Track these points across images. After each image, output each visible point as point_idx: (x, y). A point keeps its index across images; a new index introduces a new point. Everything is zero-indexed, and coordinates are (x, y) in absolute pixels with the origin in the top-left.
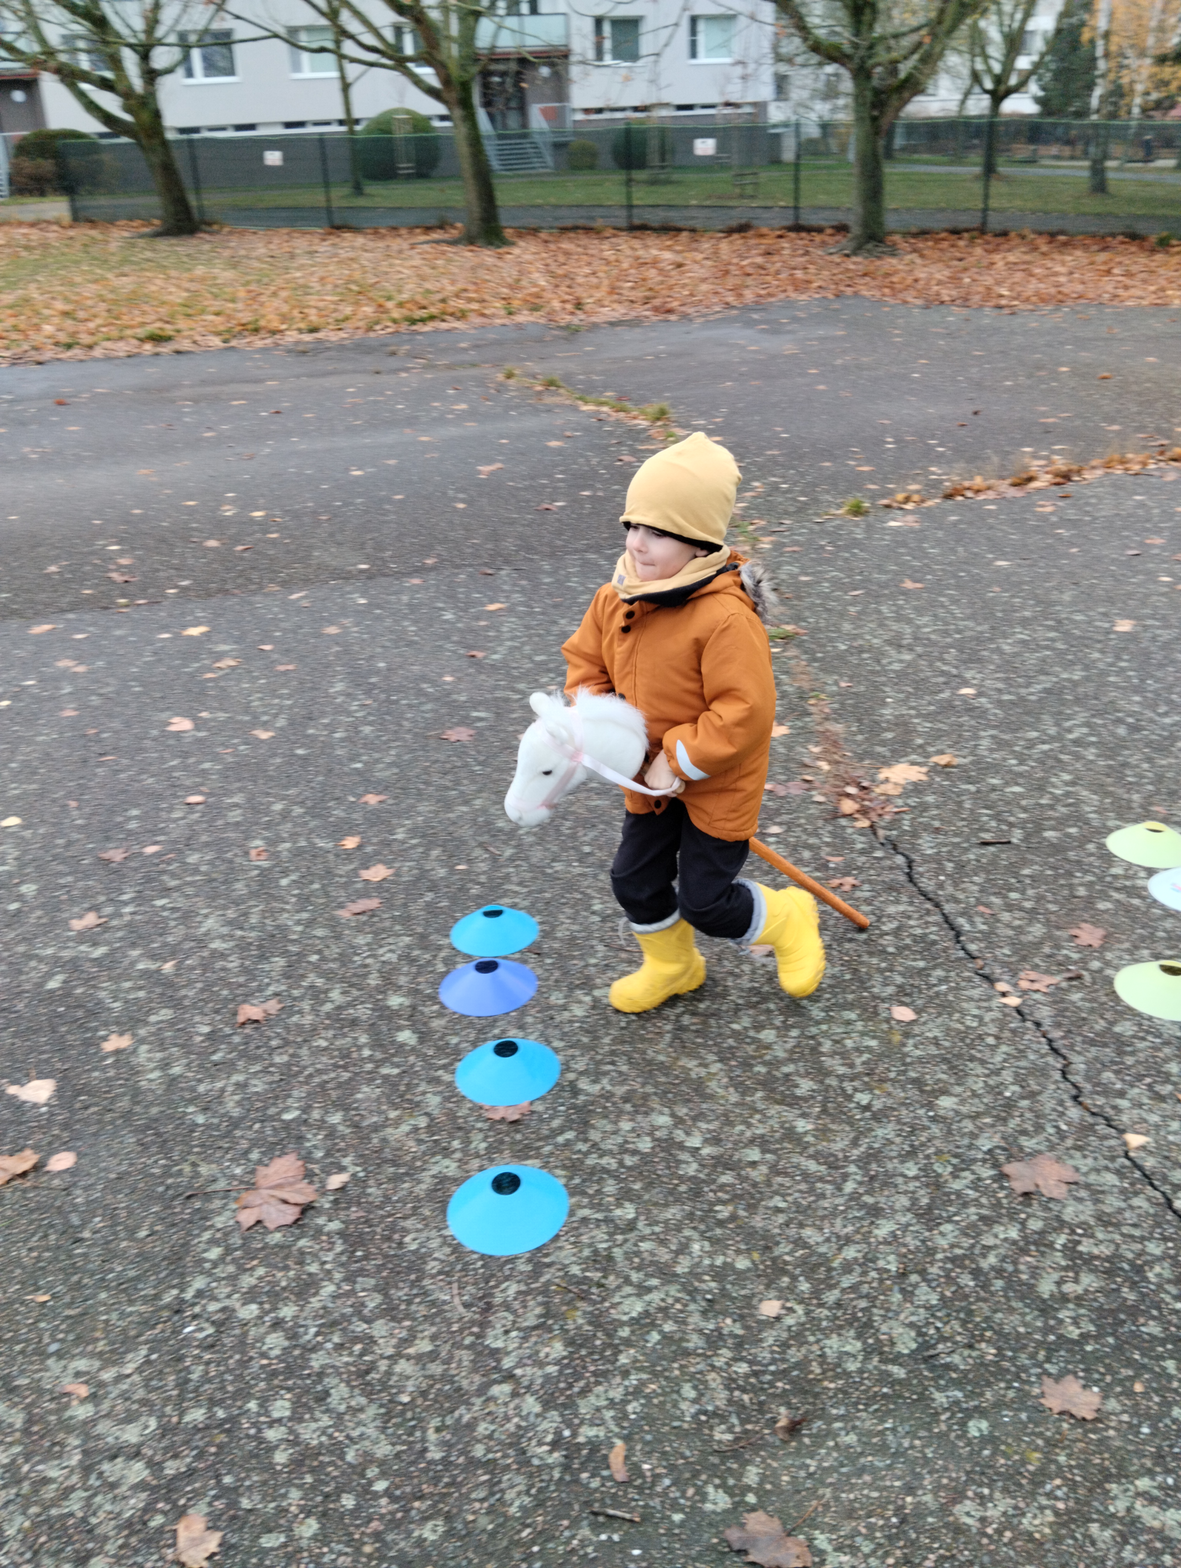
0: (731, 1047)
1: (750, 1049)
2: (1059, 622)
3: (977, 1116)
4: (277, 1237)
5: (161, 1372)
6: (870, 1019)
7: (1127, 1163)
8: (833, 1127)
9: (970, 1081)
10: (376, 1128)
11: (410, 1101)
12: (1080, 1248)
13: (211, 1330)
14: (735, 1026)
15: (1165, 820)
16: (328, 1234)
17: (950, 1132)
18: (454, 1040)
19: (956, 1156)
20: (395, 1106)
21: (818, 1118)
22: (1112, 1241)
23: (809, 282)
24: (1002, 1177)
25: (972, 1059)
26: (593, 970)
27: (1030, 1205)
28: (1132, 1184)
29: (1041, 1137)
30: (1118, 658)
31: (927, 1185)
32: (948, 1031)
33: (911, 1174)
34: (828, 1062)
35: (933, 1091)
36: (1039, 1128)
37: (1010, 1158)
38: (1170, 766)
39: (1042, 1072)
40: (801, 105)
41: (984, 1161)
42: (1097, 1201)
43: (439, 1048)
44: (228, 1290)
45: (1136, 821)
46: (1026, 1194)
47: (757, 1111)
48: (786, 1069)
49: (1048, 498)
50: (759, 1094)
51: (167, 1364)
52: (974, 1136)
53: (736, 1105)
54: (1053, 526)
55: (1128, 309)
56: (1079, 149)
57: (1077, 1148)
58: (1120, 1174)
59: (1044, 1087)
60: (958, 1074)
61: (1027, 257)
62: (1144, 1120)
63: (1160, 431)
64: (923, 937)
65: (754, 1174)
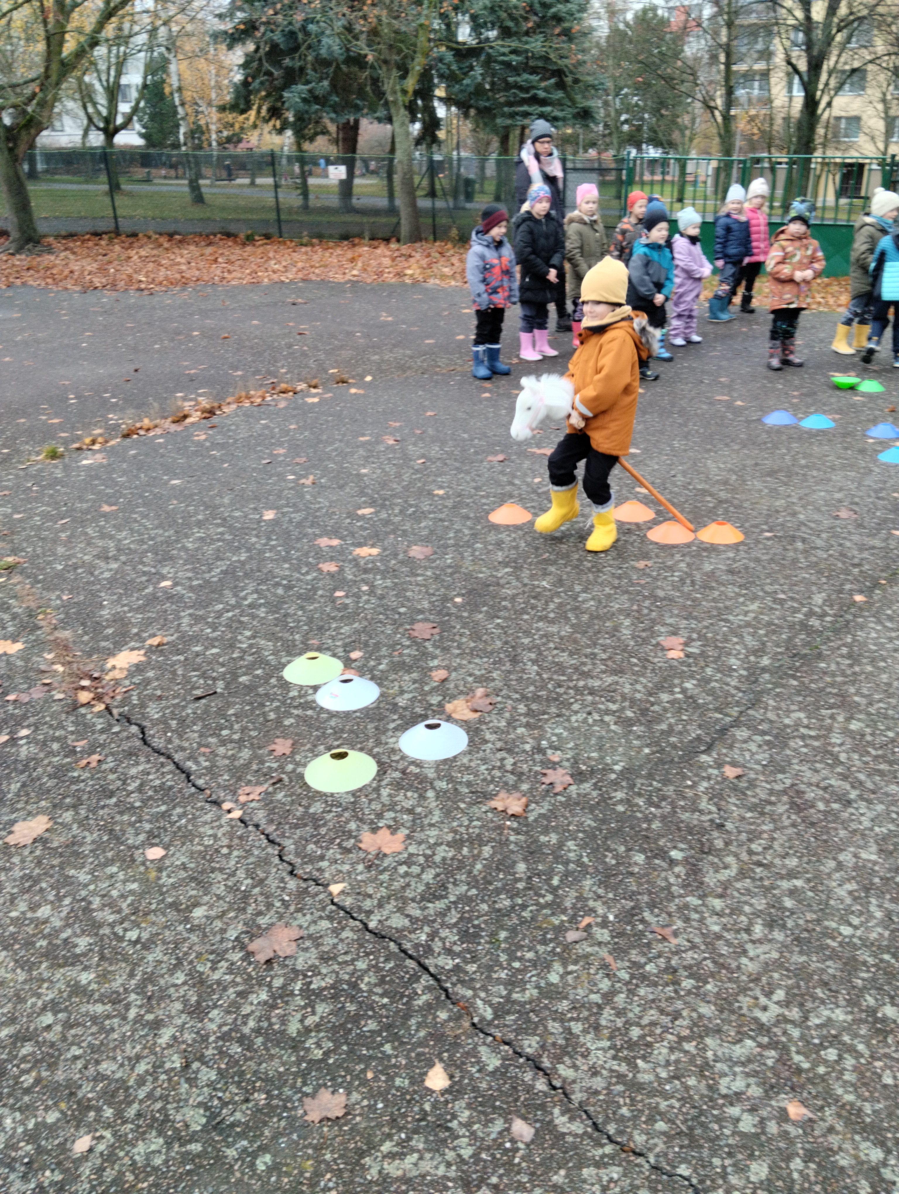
0: (12, 934)
1: (30, 930)
2: (225, 519)
3: (224, 913)
6: (129, 867)
7: (334, 908)
8: (113, 968)
9: (215, 890)
12: (312, 986)
14: (14, 914)
15: (319, 649)
17: (205, 935)
19: (211, 953)
21: (98, 965)
22: (334, 971)
24: (249, 954)
25: (213, 870)
27: (272, 969)
28: (339, 923)
29: (272, 912)
30: (269, 539)
31: (194, 985)
32: (192, 855)
33: (179, 982)
34: (98, 915)
35: (188, 907)
36: (269, 906)
37: (252, 937)
38: (316, 609)
39: (265, 861)
41: (234, 948)
42: (318, 946)
45: (300, 654)
46: (269, 962)
47: (43, 981)
48: (64, 935)
49: (201, 429)
50: (44, 966)
52: (223, 931)
53: (25, 982)
54: (208, 449)
55: (234, 287)
56: (180, 171)
57: (298, 910)
58: (330, 918)
59: (268, 873)
60: (204, 886)
61: (155, 252)
62: (341, 872)
63: (270, 373)
64: (162, 786)
65: (50, 1036)
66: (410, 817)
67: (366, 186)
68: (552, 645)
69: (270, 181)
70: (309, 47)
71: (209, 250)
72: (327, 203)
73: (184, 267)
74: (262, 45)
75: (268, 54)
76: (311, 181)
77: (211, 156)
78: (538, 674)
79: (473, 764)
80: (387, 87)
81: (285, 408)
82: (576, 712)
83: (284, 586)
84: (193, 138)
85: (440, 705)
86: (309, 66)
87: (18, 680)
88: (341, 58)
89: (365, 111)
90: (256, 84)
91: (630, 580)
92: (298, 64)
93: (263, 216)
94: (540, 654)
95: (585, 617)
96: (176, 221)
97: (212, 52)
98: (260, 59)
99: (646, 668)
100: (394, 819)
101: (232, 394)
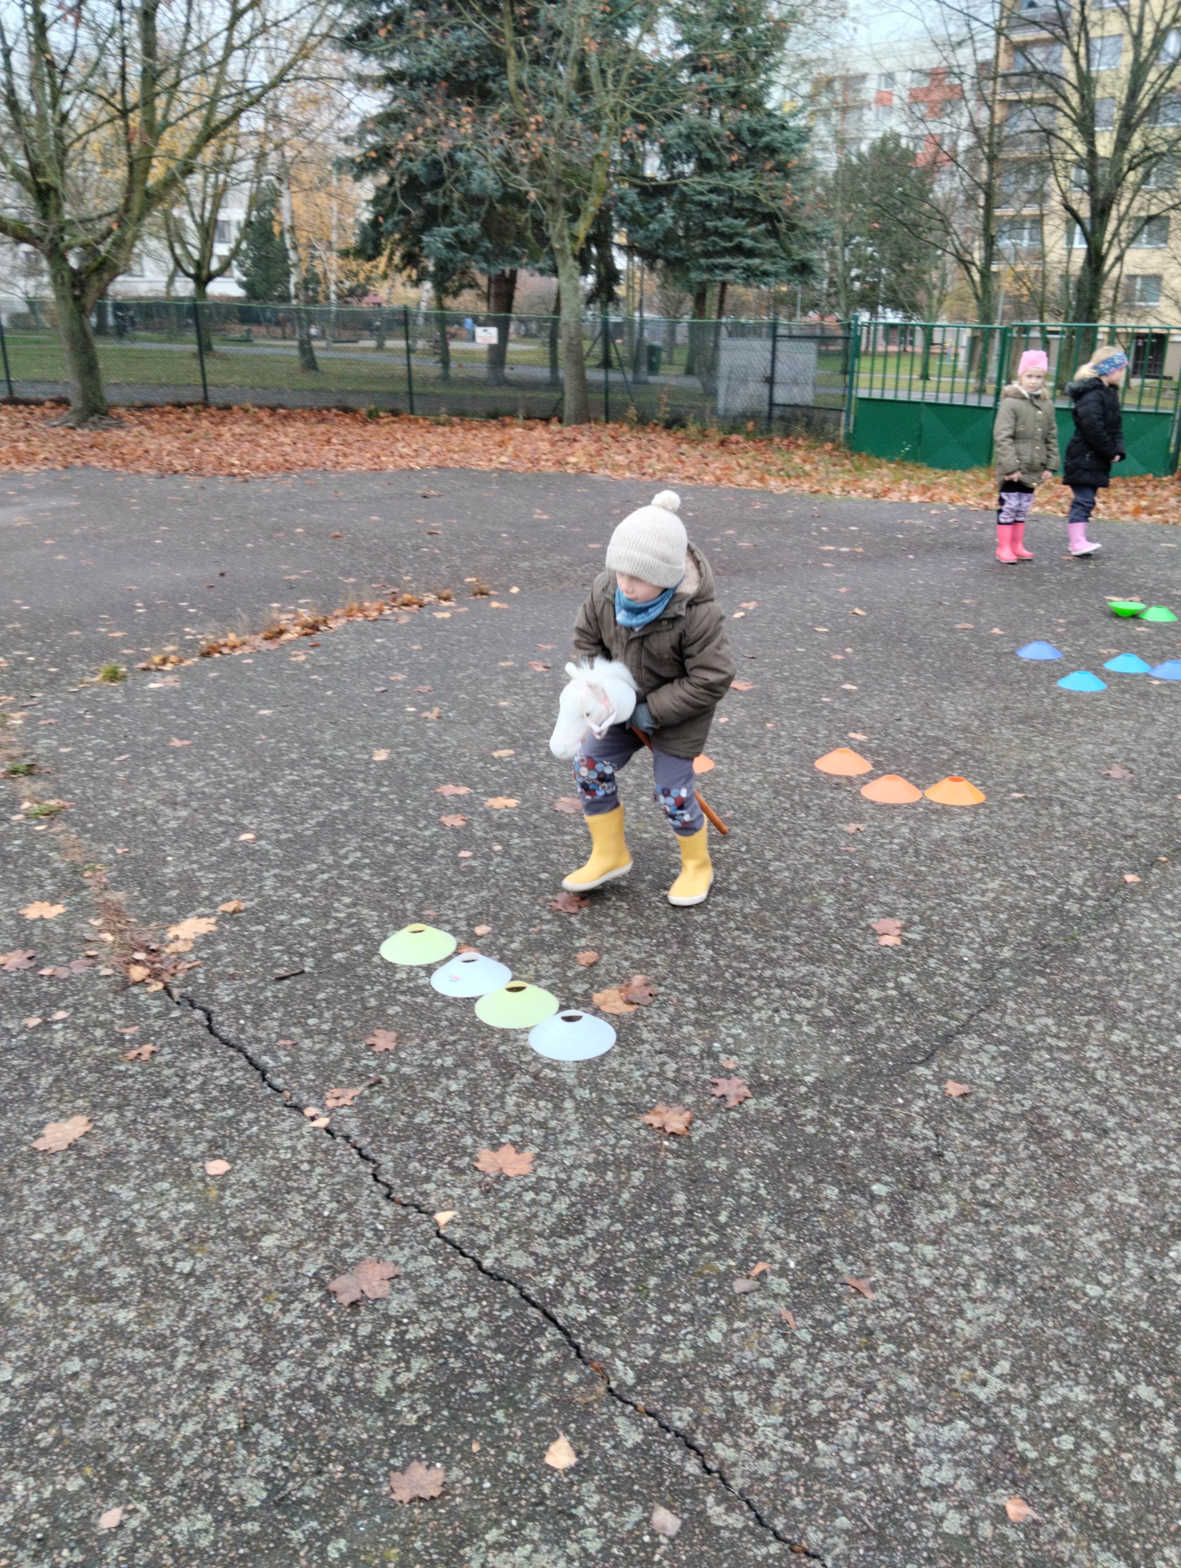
0: (34, 1261)
1: (57, 1256)
2: (324, 759)
3: (301, 1243)
6: (183, 1183)
7: (439, 1241)
8: (157, 1306)
9: (289, 1213)
12: (408, 1337)
14: (37, 1236)
15: (436, 922)
17: (275, 1270)
19: (283, 1292)
21: (140, 1302)
22: (435, 1319)
23: (34, 454)
24: (331, 1294)
25: (289, 1190)
27: (358, 1313)
28: (445, 1260)
29: (362, 1244)
30: (380, 785)
31: (259, 1330)
32: (263, 1170)
33: (241, 1325)
34: (143, 1241)
35: (255, 1234)
36: (358, 1236)
37: (335, 1273)
39: (355, 1182)
41: (311, 1286)
42: (417, 1287)
46: (354, 1304)
47: (71, 1318)
48: (99, 1264)
49: (300, 648)
50: (72, 1300)
52: (299, 1265)
53: (48, 1319)
54: (308, 673)
55: (350, 474)
56: (288, 330)
57: (394, 1243)
58: (434, 1253)
59: (359, 1196)
60: (277, 1209)
61: (253, 429)
62: (450, 1197)
63: (390, 580)
64: (230, 1086)
65: (76, 1386)
66: (542, 1133)
67: (523, 352)
68: (732, 924)
69: (401, 344)
70: (457, 180)
71: (322, 428)
72: (473, 373)
73: (288, 449)
74: (397, 177)
75: (404, 188)
76: (454, 345)
77: (329, 312)
78: (713, 959)
79: (624, 1069)
80: (552, 232)
81: (408, 624)
82: (759, 1009)
83: (396, 843)
84: (307, 289)
85: (586, 994)
86: (456, 204)
87: (56, 950)
88: (498, 195)
89: (525, 260)
90: (388, 225)
91: (837, 847)
92: (441, 201)
93: (391, 388)
94: (717, 935)
95: (777, 892)
96: (281, 391)
97: (335, 182)
98: (395, 195)
99: (851, 956)
100: (521, 1134)
101: (342, 606)
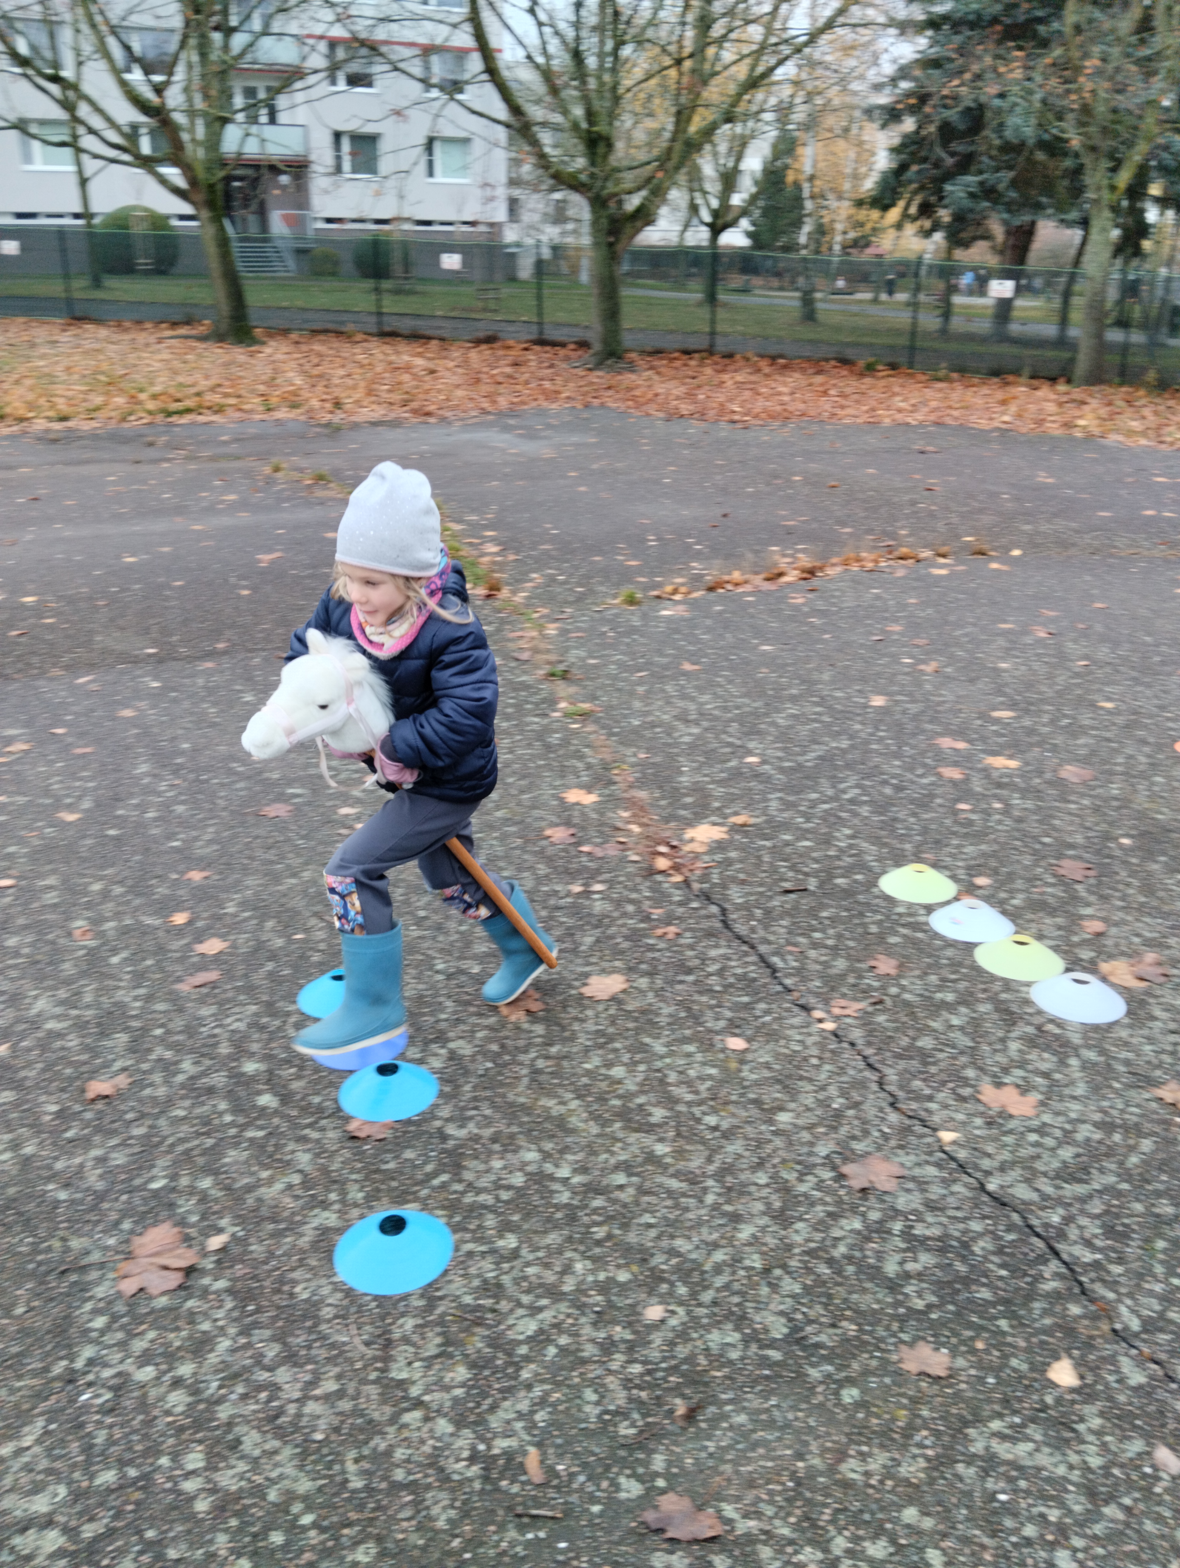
0: (585, 1085)
1: (603, 1086)
2: (822, 698)
3: (813, 1126)
4: (163, 1301)
5: (62, 1440)
6: (708, 1050)
7: (943, 1156)
8: (689, 1148)
9: (802, 1099)
10: (249, 1189)
11: (280, 1161)
12: (914, 1232)
13: (108, 1396)
14: (587, 1066)
15: (934, 866)
16: (216, 1292)
17: (791, 1143)
18: (317, 1100)
19: (798, 1163)
20: (266, 1167)
21: (674, 1140)
22: (941, 1223)
23: (558, 392)
24: (842, 1177)
25: (801, 1078)
26: (443, 1025)
27: (868, 1199)
28: (950, 1174)
29: (869, 1140)
30: (877, 729)
31: (777, 1191)
32: (777, 1056)
33: (762, 1182)
34: (675, 1091)
35: (771, 1108)
36: (866, 1133)
37: (846, 1160)
38: (932, 819)
39: (862, 1085)
40: (532, 227)
41: (824, 1165)
42: (923, 1191)
43: (302, 1109)
44: (119, 1356)
46: (863, 1190)
47: (617, 1140)
48: (639, 1101)
49: (798, 591)
50: (618, 1125)
51: (68, 1432)
52: (811, 1144)
53: (598, 1136)
54: (806, 615)
55: (846, 426)
57: (901, 1147)
58: (938, 1166)
59: (865, 1098)
60: (791, 1091)
61: (753, 378)
62: (952, 1119)
63: (886, 534)
64: (744, 976)
65: (623, 1196)
66: (1046, 1082)
67: (1029, 309)
69: (909, 297)
71: (819, 379)
72: (975, 329)
73: (786, 398)
74: (926, 125)
79: (1134, 1041)
80: (1089, 182)
81: (904, 578)
83: (894, 786)
85: (1093, 962)
87: (592, 832)
89: (1049, 211)
93: (892, 341)
96: (781, 341)
100: (1025, 1079)
101: (838, 554)
